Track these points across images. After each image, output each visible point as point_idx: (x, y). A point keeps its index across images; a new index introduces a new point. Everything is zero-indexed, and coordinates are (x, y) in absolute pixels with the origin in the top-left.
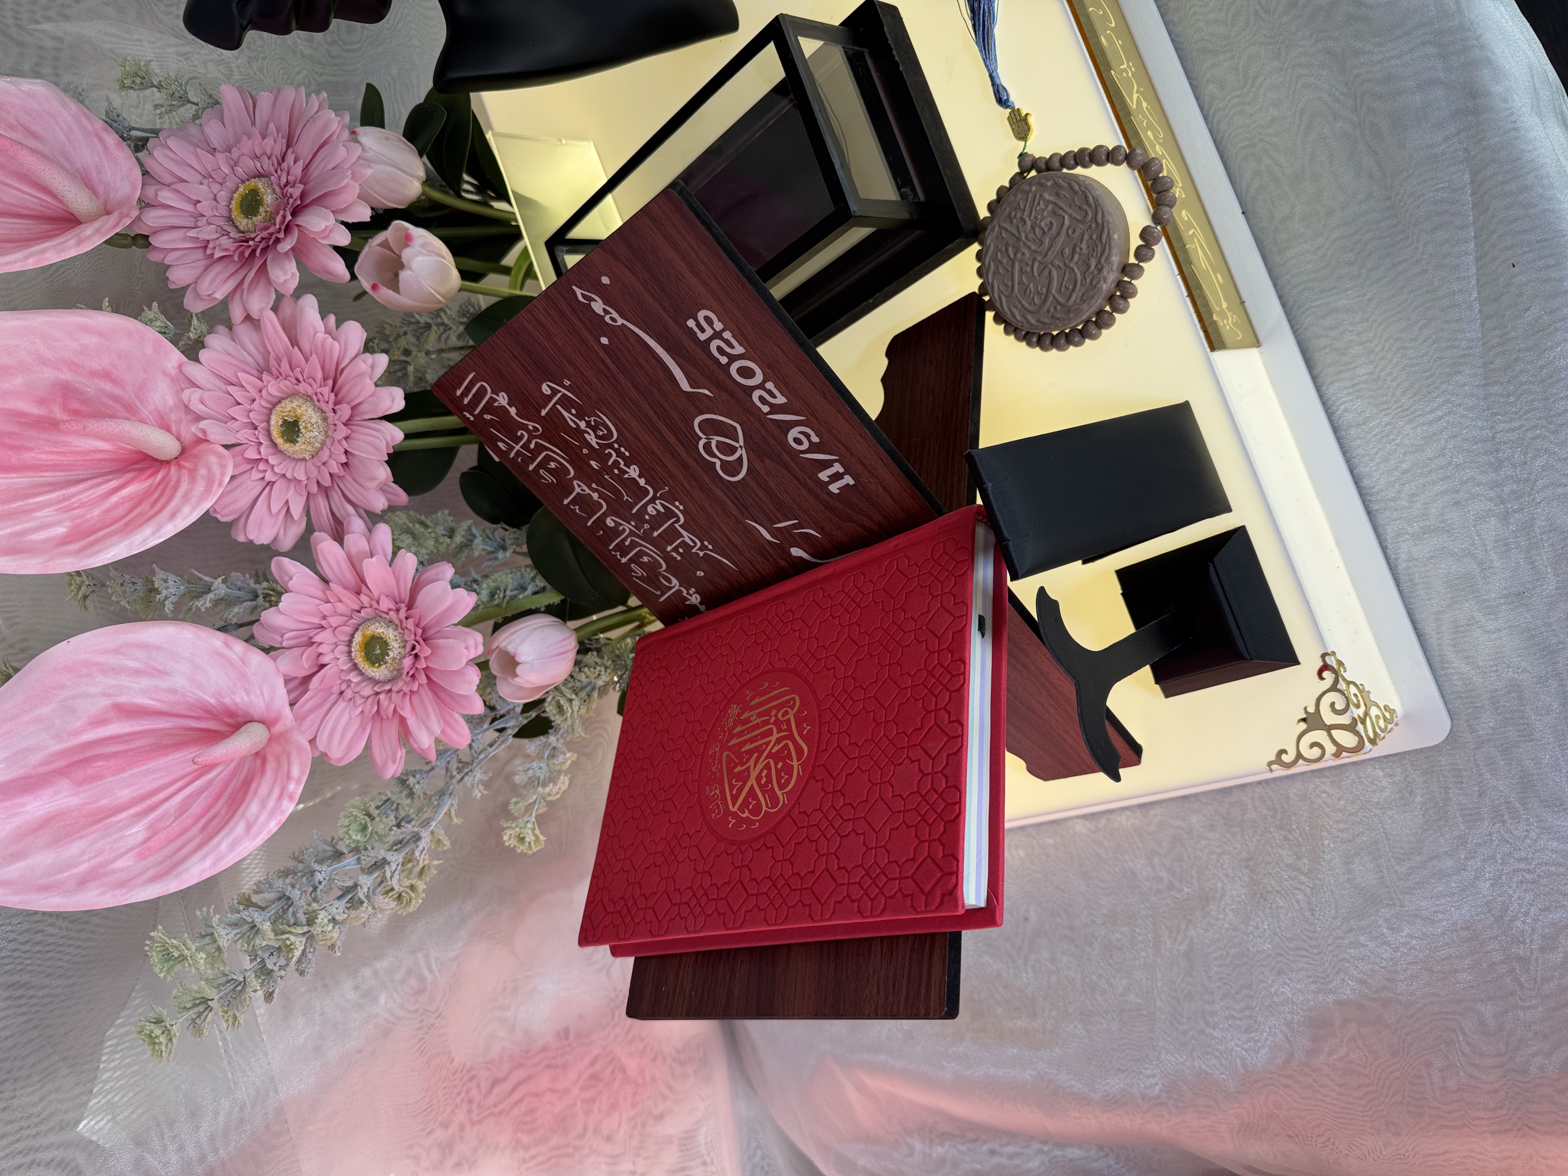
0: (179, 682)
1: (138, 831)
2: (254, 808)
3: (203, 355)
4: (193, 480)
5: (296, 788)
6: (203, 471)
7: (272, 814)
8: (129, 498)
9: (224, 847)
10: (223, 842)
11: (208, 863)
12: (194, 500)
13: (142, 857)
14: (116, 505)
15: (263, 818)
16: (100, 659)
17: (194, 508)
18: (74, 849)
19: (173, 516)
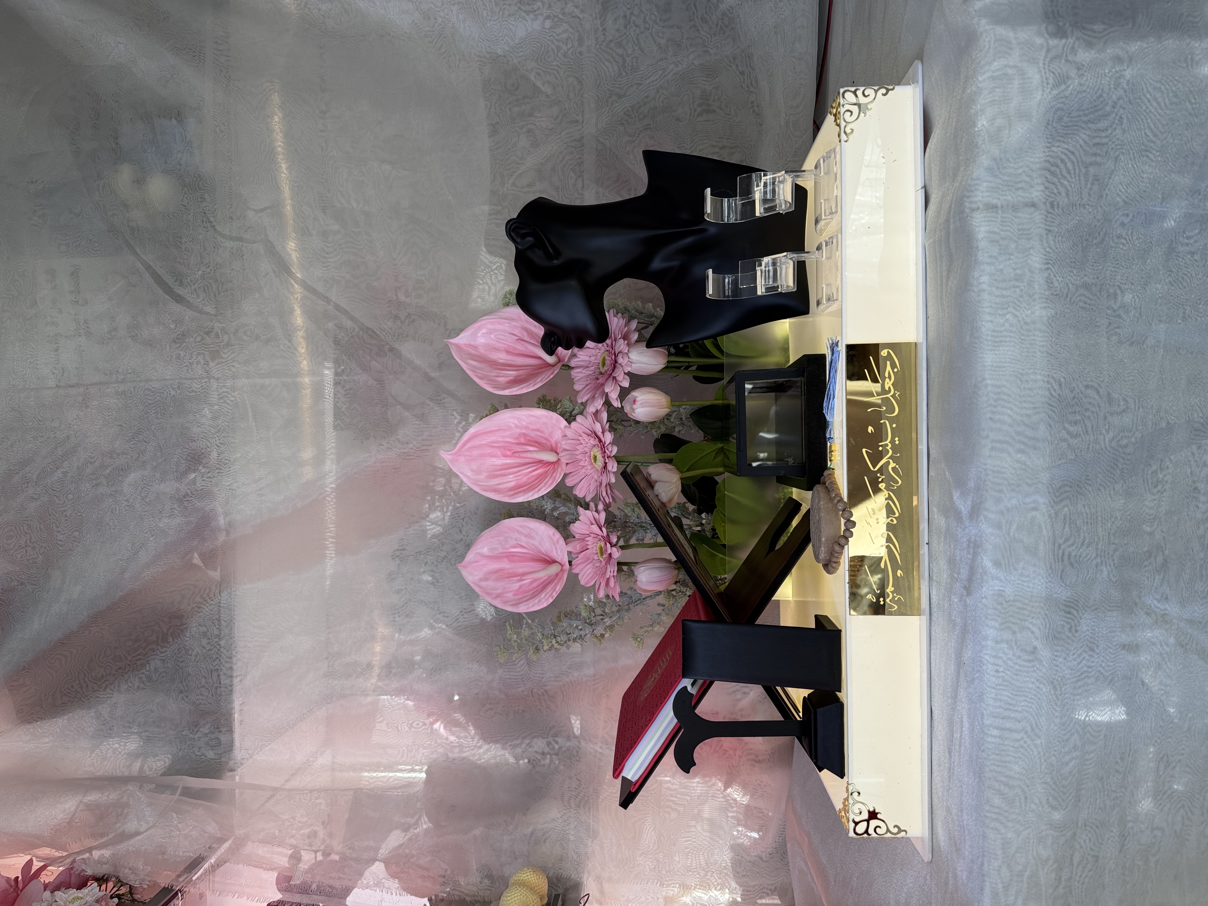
0: (536, 543)
1: (516, 586)
2: (543, 595)
3: (573, 424)
4: (551, 477)
5: (555, 595)
6: (555, 474)
7: (546, 600)
8: (537, 475)
9: (531, 605)
10: (531, 602)
11: (525, 608)
12: (547, 486)
13: (514, 595)
14: (533, 476)
15: (543, 600)
16: (518, 528)
17: (546, 490)
18: (500, 584)
19: (539, 490)
